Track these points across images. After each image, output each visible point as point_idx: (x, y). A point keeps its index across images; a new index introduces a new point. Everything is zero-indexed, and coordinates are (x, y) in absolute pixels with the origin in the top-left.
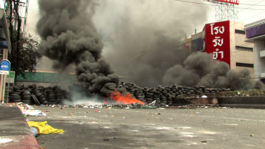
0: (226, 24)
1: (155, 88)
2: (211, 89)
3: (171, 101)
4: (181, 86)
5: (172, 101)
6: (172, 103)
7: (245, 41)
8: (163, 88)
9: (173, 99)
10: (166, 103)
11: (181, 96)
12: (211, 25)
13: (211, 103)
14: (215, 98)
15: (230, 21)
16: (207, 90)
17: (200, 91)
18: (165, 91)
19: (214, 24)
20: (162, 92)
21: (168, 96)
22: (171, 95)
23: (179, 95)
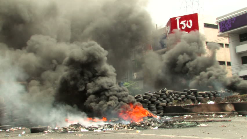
0: (194, 18)
1: (141, 95)
2: (204, 92)
3: (161, 110)
4: (172, 91)
5: (163, 110)
6: (164, 113)
7: (218, 36)
8: (152, 94)
9: (164, 107)
10: (156, 113)
11: (174, 103)
12: (176, 19)
13: (223, 110)
14: (229, 104)
15: (198, 14)
16: (200, 94)
17: (193, 95)
18: (154, 98)
19: (180, 18)
20: (150, 100)
21: (158, 104)
22: (161, 103)
23: (170, 102)
